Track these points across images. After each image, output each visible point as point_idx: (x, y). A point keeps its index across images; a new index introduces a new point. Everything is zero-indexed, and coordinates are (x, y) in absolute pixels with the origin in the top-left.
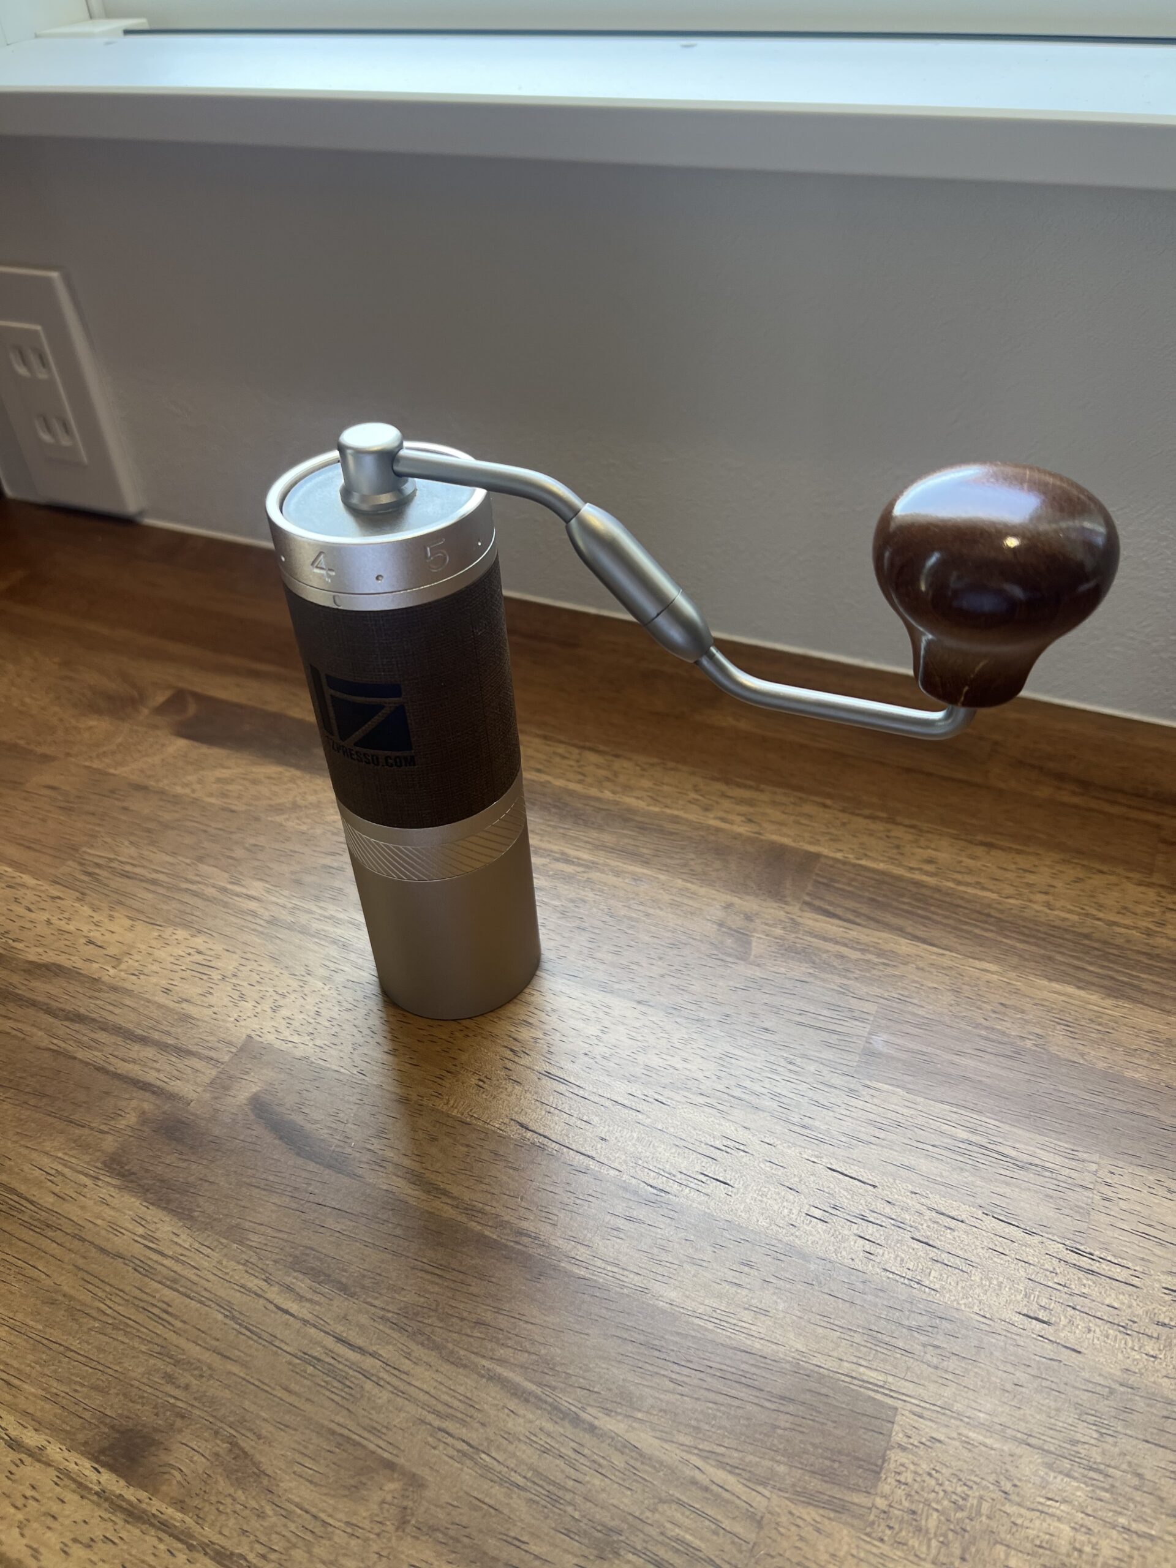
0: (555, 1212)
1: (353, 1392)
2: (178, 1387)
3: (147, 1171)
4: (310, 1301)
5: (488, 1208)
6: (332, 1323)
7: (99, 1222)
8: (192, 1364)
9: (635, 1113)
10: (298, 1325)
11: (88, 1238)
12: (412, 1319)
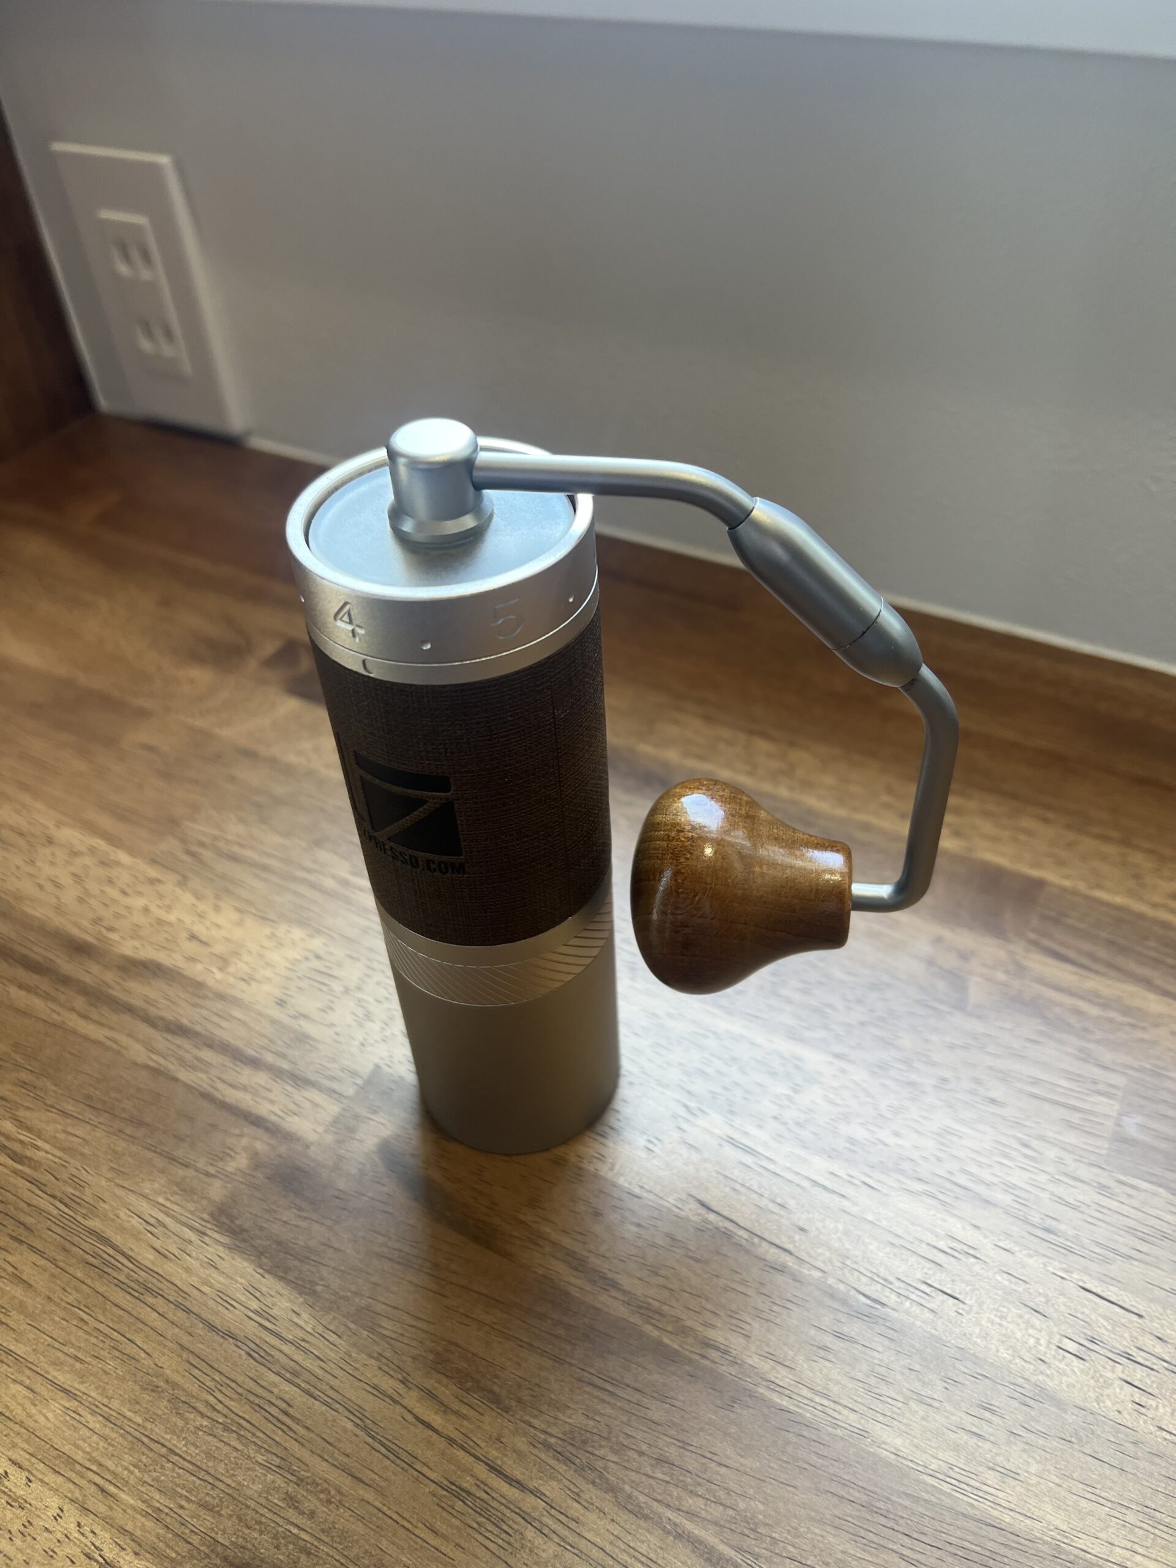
0: (748, 1320)
1: (512, 1540)
2: (302, 1513)
3: (261, 1229)
4: (457, 1413)
5: (665, 1308)
6: (483, 1445)
7: (206, 1289)
8: (318, 1485)
9: (837, 1199)
10: (442, 1444)
11: (195, 1309)
12: (579, 1448)
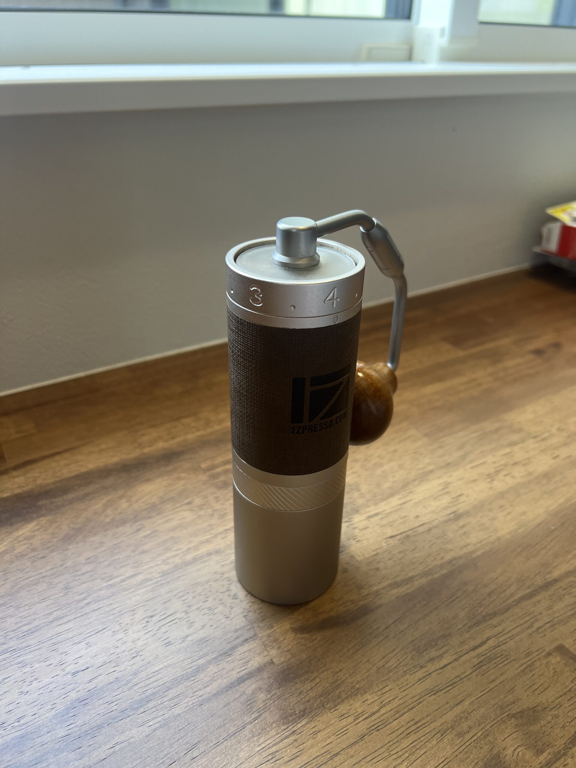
0: (445, 547)
1: (505, 655)
9: (410, 502)
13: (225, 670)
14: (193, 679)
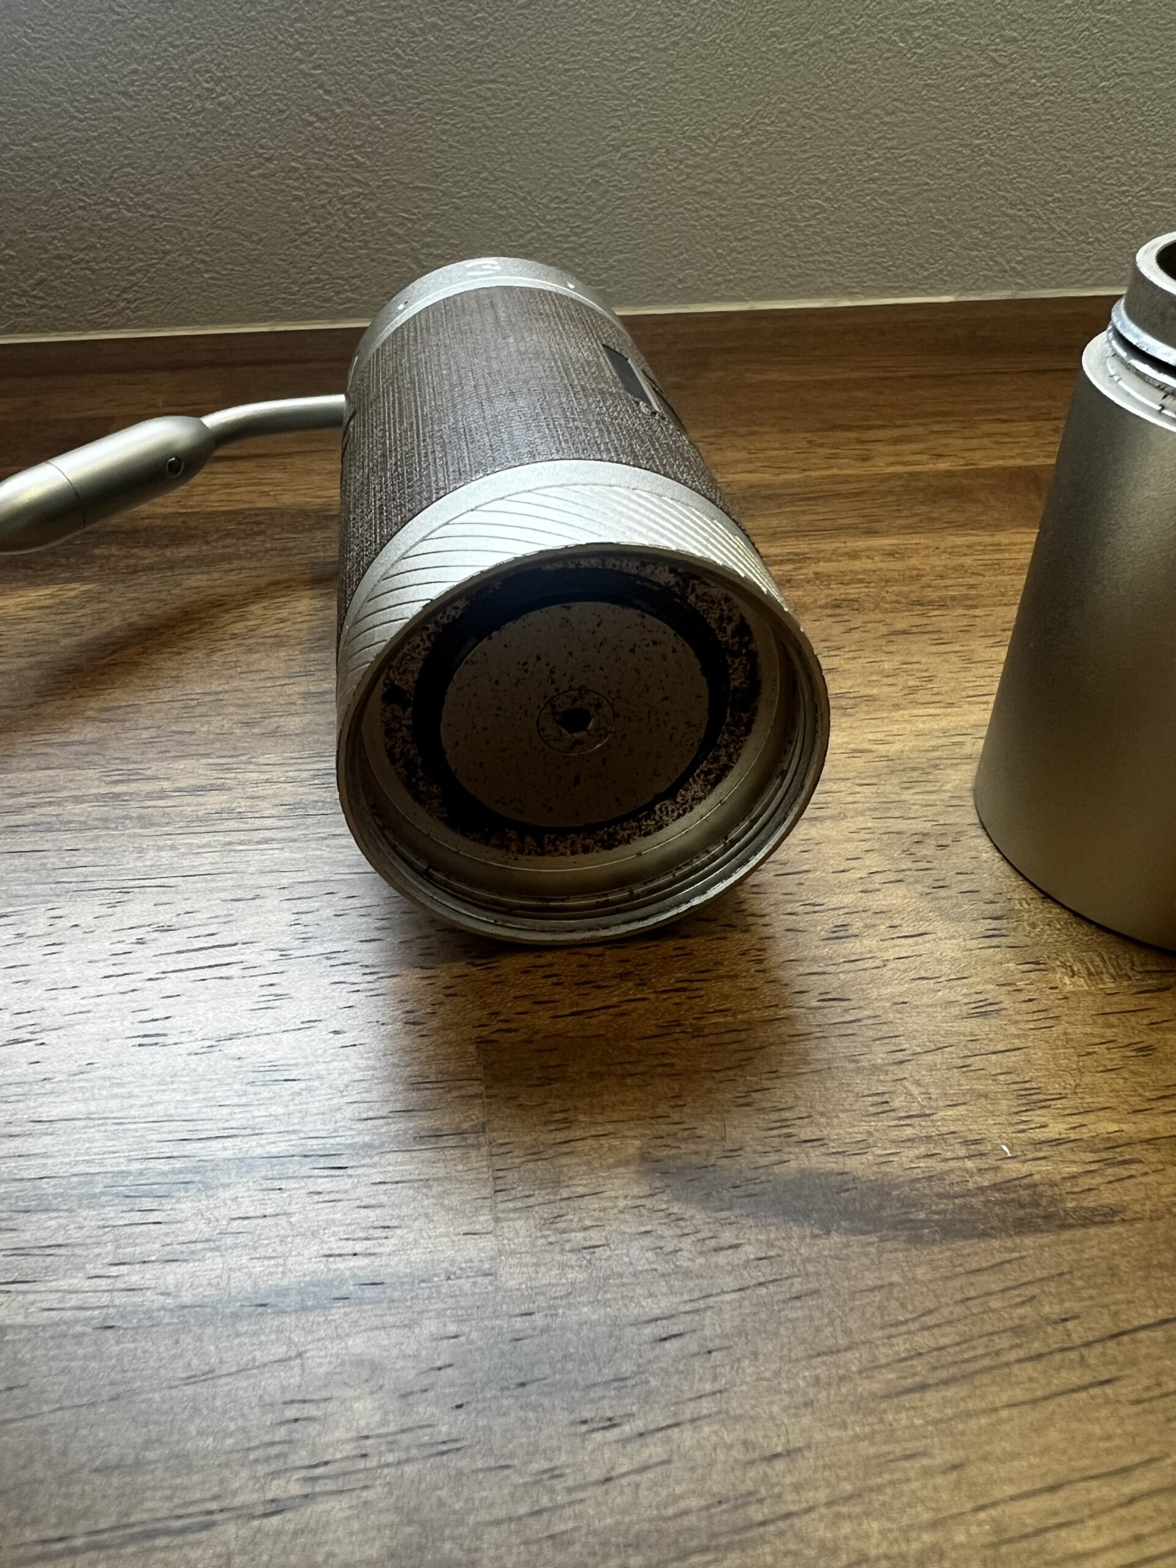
13: (283, 1221)
14: (147, 1203)
